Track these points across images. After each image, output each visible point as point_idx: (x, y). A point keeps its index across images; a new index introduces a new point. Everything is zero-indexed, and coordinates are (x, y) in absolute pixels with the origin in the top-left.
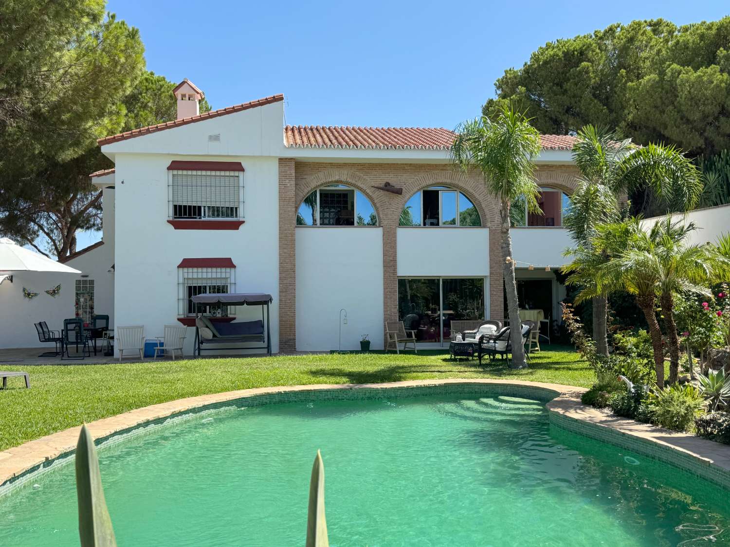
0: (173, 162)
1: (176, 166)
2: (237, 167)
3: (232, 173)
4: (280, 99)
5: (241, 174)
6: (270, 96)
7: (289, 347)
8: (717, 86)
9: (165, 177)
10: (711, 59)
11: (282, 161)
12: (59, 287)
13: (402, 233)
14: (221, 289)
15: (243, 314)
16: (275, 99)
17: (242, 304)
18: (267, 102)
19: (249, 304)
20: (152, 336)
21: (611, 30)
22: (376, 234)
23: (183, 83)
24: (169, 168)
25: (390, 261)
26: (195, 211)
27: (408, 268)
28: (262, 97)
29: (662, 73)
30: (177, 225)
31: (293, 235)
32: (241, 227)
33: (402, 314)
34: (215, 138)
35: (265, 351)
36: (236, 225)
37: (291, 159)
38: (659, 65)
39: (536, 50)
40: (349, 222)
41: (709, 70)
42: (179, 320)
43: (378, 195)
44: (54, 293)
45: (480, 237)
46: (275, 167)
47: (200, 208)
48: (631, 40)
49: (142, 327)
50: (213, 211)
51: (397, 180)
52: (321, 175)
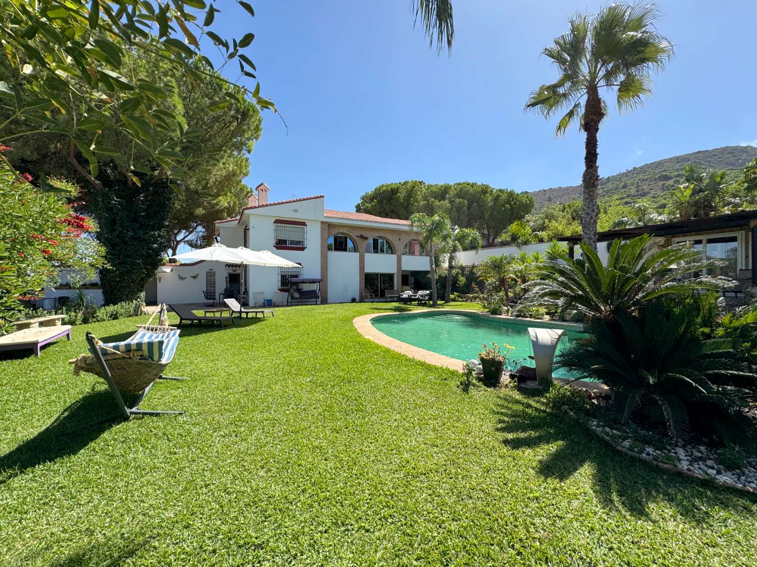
1: (277, 221)
2: (304, 224)
3: (302, 226)
4: (323, 197)
5: (306, 227)
6: (319, 195)
7: (324, 301)
9: (273, 226)
10: (444, 198)
11: (322, 223)
12: (198, 275)
13: (366, 255)
14: (296, 276)
15: (306, 287)
16: (321, 197)
17: (306, 283)
18: (318, 197)
19: (310, 283)
20: (269, 297)
21: (406, 183)
22: (356, 255)
23: (262, 184)
24: (274, 223)
25: (362, 266)
26: (284, 242)
27: (369, 269)
28: (316, 196)
30: (278, 248)
31: (327, 254)
32: (305, 250)
33: (366, 288)
34: (296, 211)
35: (315, 303)
36: (303, 249)
37: (326, 222)
38: (425, 199)
40: (345, 250)
41: (445, 202)
42: (279, 289)
43: (358, 240)
44: (195, 277)
45: (394, 257)
46: (319, 225)
47: (286, 240)
48: (413, 187)
49: (263, 293)
50: (292, 242)
51: (364, 234)
52: (336, 230)
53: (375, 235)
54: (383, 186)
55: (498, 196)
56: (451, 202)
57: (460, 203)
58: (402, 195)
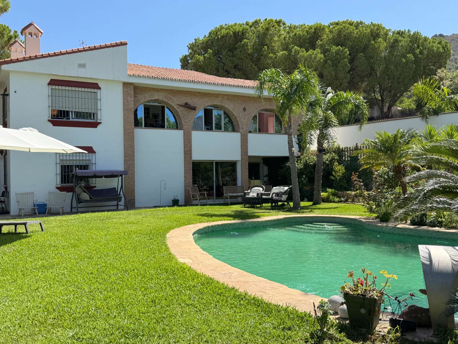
0: (51, 80)
1: (53, 82)
2: (95, 86)
3: (93, 90)
4: (126, 44)
5: (99, 91)
6: (119, 41)
7: (130, 205)
8: (319, 61)
9: (46, 90)
10: (313, 47)
11: (126, 85)
13: (194, 133)
14: (85, 167)
15: (101, 184)
16: (122, 44)
17: (101, 177)
18: (117, 45)
19: (106, 177)
20: (41, 199)
22: (179, 134)
23: (31, 25)
24: (49, 84)
25: (188, 150)
26: (65, 113)
27: (198, 155)
28: (114, 42)
29: (290, 51)
30: (55, 124)
31: (133, 133)
32: (99, 127)
33: (194, 182)
34: (82, 66)
35: (115, 208)
36: (95, 125)
37: (131, 84)
38: (286, 47)
40: (163, 127)
41: (315, 52)
42: (57, 188)
43: (180, 110)
46: (120, 88)
47: (68, 112)
48: (267, 29)
49: (33, 193)
50: (78, 114)
51: (192, 101)
52: (147, 95)
53: (207, 103)
54: (222, 27)
55: (396, 41)
56: (325, 52)
57: (337, 53)
58: (250, 42)
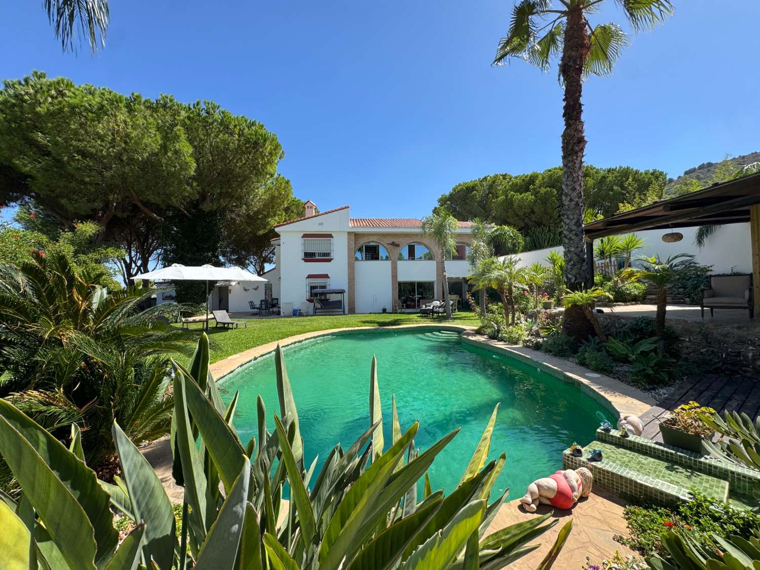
0: (304, 234)
1: (305, 236)
2: (330, 236)
3: (328, 239)
4: (348, 207)
5: (332, 239)
6: (344, 206)
7: (352, 311)
8: (530, 201)
9: (301, 241)
10: (527, 190)
11: (349, 233)
12: (258, 287)
13: (400, 263)
14: (324, 287)
15: (333, 298)
16: (346, 208)
17: (332, 293)
18: (342, 209)
19: (335, 293)
20: (296, 307)
21: (485, 178)
22: (389, 263)
23: (308, 202)
24: (302, 237)
25: (394, 275)
26: (313, 254)
27: (402, 278)
28: (340, 207)
29: (507, 196)
30: (306, 261)
31: (354, 264)
32: (332, 261)
33: (400, 297)
34: (321, 224)
35: (343, 313)
36: (329, 260)
37: (353, 232)
38: (505, 193)
39: (454, 186)
40: (377, 259)
41: (526, 194)
42: (307, 300)
43: (389, 247)
44: (256, 289)
45: (433, 264)
46: (346, 236)
47: (315, 253)
48: (494, 182)
49: (292, 303)
50: (320, 254)
51: (396, 241)
52: (365, 239)
53: (410, 241)
55: (604, 177)
56: (536, 193)
57: (546, 193)
58: (478, 194)
